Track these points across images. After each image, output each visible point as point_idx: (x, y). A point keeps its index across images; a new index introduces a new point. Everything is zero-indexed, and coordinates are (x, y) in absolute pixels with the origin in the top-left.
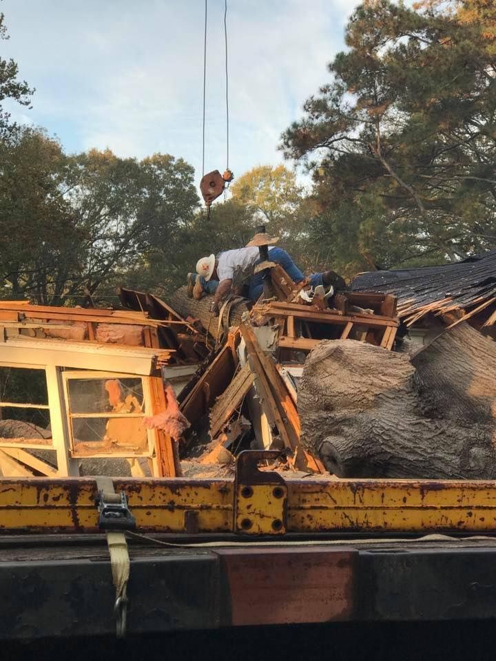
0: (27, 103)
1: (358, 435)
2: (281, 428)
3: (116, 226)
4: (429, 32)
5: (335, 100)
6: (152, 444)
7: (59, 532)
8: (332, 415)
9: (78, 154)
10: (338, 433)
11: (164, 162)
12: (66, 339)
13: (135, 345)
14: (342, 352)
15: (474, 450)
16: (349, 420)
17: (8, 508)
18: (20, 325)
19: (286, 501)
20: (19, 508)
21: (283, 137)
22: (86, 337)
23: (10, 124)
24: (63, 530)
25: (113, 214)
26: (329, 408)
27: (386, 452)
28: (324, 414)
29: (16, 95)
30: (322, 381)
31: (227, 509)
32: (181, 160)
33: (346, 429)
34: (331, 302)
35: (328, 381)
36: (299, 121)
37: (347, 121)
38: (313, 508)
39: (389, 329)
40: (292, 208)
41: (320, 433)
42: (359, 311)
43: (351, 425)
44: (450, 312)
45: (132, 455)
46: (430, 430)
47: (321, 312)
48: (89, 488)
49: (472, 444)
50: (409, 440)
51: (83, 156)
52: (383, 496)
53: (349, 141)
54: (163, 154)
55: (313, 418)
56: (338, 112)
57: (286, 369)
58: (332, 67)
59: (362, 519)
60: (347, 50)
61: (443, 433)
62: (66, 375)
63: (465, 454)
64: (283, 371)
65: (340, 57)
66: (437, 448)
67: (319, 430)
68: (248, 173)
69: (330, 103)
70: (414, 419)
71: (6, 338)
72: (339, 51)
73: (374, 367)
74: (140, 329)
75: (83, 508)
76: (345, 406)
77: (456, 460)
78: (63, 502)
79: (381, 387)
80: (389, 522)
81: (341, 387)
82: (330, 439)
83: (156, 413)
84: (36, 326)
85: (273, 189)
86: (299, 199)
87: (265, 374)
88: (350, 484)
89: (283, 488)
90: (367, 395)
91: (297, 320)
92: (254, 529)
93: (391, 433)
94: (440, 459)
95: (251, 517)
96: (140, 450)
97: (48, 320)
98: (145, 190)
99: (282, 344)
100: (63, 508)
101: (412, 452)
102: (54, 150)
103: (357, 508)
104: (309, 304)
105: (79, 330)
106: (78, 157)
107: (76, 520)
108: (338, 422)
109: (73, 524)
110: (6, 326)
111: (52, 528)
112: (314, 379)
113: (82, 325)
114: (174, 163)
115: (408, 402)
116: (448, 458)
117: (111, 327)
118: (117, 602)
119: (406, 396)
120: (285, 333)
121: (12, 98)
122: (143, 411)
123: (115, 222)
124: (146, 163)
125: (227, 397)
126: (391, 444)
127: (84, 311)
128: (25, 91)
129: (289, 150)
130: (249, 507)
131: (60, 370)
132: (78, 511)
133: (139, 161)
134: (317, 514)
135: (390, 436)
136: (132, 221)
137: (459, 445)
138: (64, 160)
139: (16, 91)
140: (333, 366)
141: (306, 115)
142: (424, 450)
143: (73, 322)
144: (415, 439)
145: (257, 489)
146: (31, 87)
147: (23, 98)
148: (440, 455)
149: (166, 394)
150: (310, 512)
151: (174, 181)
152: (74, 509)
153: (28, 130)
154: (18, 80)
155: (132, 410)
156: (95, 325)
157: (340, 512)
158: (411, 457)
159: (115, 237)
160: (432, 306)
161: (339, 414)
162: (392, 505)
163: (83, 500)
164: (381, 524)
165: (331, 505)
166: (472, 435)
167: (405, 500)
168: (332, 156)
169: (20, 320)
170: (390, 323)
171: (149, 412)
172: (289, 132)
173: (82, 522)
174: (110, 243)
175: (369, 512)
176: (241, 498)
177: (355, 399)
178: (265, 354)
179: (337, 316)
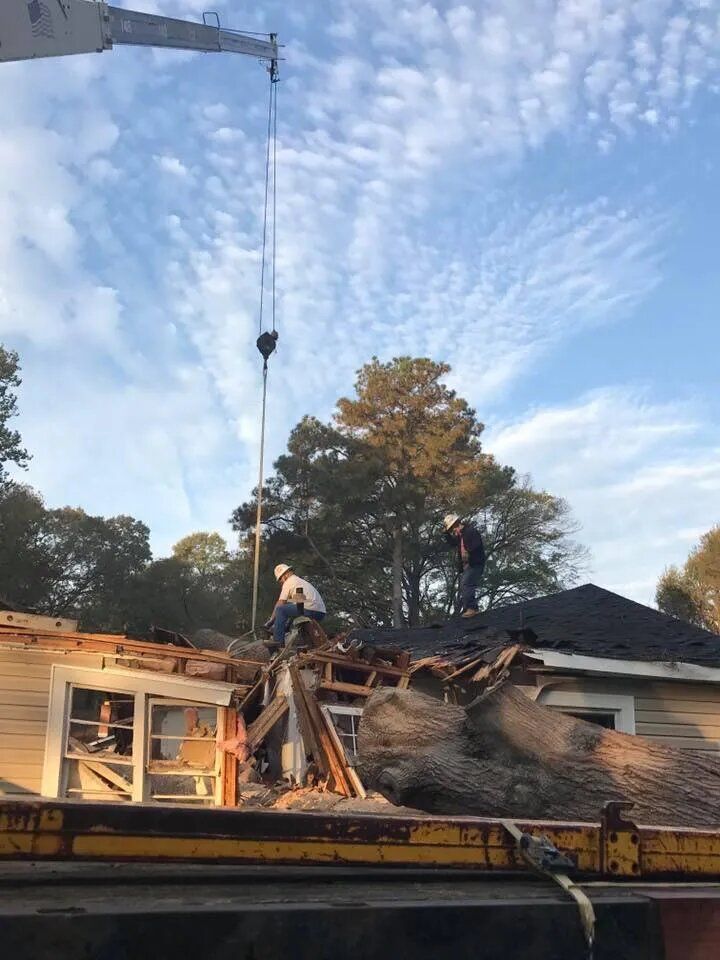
0: (24, 466)
1: (414, 769)
2: (317, 756)
3: (79, 570)
4: (348, 449)
5: (277, 490)
6: (219, 764)
7: (475, 869)
8: (389, 750)
9: (56, 509)
10: (394, 765)
11: (126, 522)
12: (157, 670)
13: (217, 680)
14: (397, 698)
15: (518, 787)
16: (405, 754)
17: (439, 845)
18: (118, 656)
19: (640, 846)
20: (448, 846)
21: (234, 513)
22: (175, 670)
23: (8, 479)
24: (478, 866)
25: (77, 560)
26: (386, 744)
27: (438, 784)
28: (383, 749)
29: (16, 459)
30: (381, 720)
31: (594, 852)
32: (140, 522)
33: (402, 762)
34: (362, 653)
35: (387, 720)
36: (248, 502)
37: (284, 506)
38: (652, 853)
39: (403, 678)
40: (221, 567)
41: (379, 765)
42: (381, 663)
43: (405, 760)
44: (442, 668)
45: (200, 773)
46: (478, 768)
47: (354, 662)
48: (497, 829)
49: (516, 781)
50: (459, 775)
51: (59, 511)
52: (697, 844)
53: (284, 521)
54: (126, 516)
55: (372, 750)
56: (278, 499)
57: (326, 706)
58: (276, 465)
59: (684, 864)
60: (289, 454)
61: (489, 771)
62: (152, 702)
63: (510, 790)
64: (324, 708)
65: (282, 458)
66: (484, 783)
67: (377, 762)
68: (189, 538)
69: (272, 491)
70: (463, 758)
71: (104, 666)
72: (282, 454)
73: (425, 712)
74: (224, 666)
75: (492, 847)
76: (400, 743)
77: (502, 794)
78: (479, 842)
79: (433, 729)
80: (702, 867)
81: (398, 727)
82: (388, 770)
83: (226, 739)
84: (131, 658)
85: (208, 551)
86: (227, 561)
87: (307, 709)
88: (674, 833)
89: (637, 835)
90: (421, 735)
91: (333, 666)
92: (619, 871)
93: (442, 768)
94: (487, 792)
95: (617, 860)
96: (207, 769)
97: (143, 654)
98: (106, 542)
99: (323, 685)
100: (478, 847)
101: (461, 785)
102: (36, 504)
103: (680, 854)
104: (343, 654)
105: (169, 664)
106: (55, 512)
107: (487, 859)
108: (394, 757)
109: (485, 862)
110: (105, 655)
111: (470, 864)
112: (374, 719)
113: (173, 660)
114: (134, 524)
115: (459, 743)
116: (494, 792)
117: (199, 663)
118: (591, 940)
119: (456, 739)
120: (324, 676)
121: (13, 461)
122: (215, 736)
123: (79, 566)
124: (111, 521)
125: (257, 726)
126: (443, 777)
127: (175, 648)
128: (24, 456)
129: (237, 524)
130: (615, 851)
131: (148, 696)
132: (490, 850)
133: (106, 519)
134: (654, 858)
135: (440, 770)
136: (92, 567)
137: (505, 783)
138: (44, 513)
139: (17, 456)
140: (390, 709)
141: (254, 498)
142: (472, 785)
143: (165, 657)
144: (464, 775)
145: (620, 835)
146: (29, 454)
147: (21, 462)
148: (485, 789)
149: (237, 722)
150: (650, 857)
151: (133, 538)
152: (486, 847)
153: (19, 486)
154: (20, 447)
155: (205, 735)
156: (185, 661)
157: (669, 856)
158: (460, 790)
159: (76, 578)
160: (424, 661)
161: (396, 750)
162: (703, 851)
163: (493, 841)
164: (696, 868)
165: (663, 851)
166: (517, 774)
167: (711, 848)
168: (268, 531)
169: (118, 652)
170: (403, 674)
171: (220, 737)
172: (239, 510)
173: (492, 861)
174: (71, 583)
175: (689, 858)
176: (609, 842)
177: (411, 737)
178: (309, 692)
179: (365, 665)
